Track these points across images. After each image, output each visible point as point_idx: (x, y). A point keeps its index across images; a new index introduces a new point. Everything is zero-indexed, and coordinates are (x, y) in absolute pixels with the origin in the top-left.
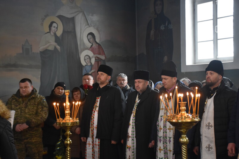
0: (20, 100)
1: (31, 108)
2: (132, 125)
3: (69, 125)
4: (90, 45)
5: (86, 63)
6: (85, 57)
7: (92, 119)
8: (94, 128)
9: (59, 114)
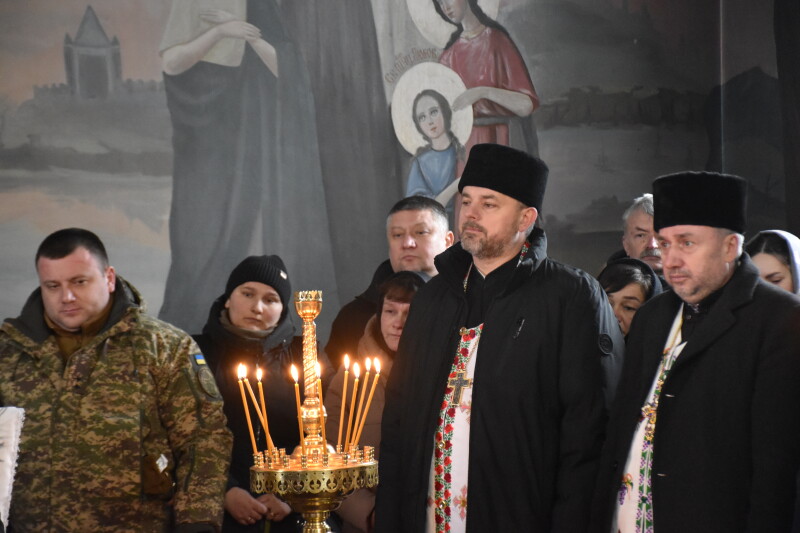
0: (44, 349)
1: (114, 398)
2: (641, 488)
3: (324, 486)
4: (446, 30)
5: (426, 138)
6: (419, 103)
7: (438, 454)
8: (452, 506)
9: (264, 420)
